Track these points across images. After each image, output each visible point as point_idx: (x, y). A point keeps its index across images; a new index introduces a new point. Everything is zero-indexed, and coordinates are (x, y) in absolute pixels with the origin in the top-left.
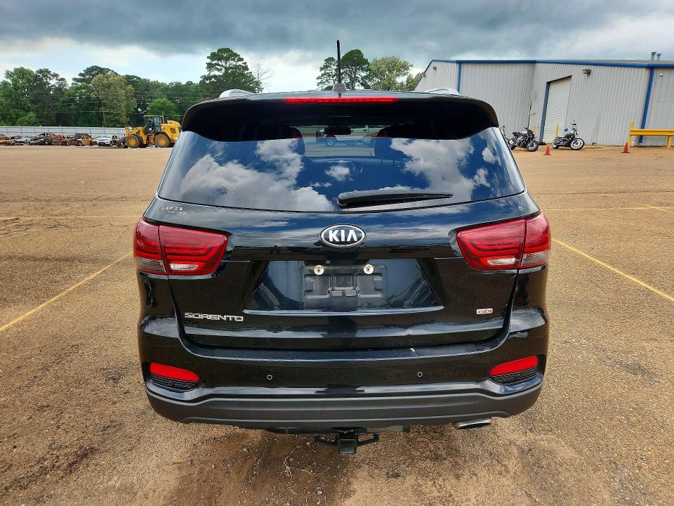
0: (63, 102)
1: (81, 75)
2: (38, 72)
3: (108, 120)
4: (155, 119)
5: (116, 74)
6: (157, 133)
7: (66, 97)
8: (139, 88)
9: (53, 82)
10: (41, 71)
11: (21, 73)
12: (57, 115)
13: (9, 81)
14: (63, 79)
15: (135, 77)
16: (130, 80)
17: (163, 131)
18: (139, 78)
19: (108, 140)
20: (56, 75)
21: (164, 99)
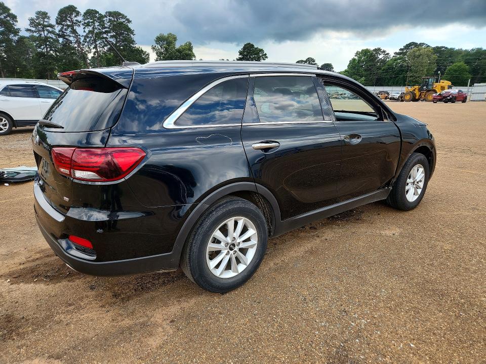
0: (384, 70)
1: (401, 49)
2: (374, 50)
3: (410, 81)
4: (430, 80)
5: (428, 46)
6: (429, 91)
7: (386, 66)
8: (443, 56)
9: (381, 57)
10: (375, 50)
11: (365, 52)
12: (377, 79)
13: (356, 58)
14: (388, 54)
15: (444, 47)
16: (438, 50)
17: (434, 89)
18: (446, 48)
19: (397, 96)
20: (384, 52)
21: (462, 63)
